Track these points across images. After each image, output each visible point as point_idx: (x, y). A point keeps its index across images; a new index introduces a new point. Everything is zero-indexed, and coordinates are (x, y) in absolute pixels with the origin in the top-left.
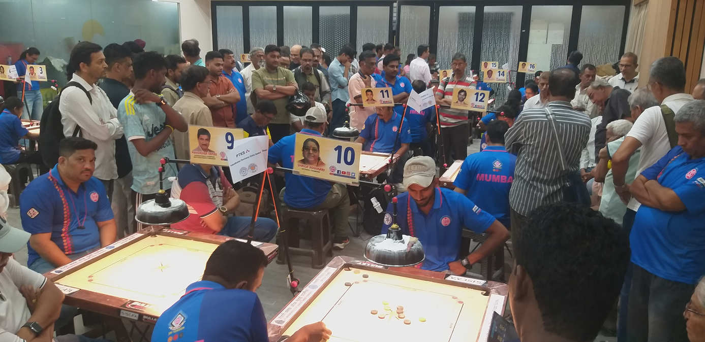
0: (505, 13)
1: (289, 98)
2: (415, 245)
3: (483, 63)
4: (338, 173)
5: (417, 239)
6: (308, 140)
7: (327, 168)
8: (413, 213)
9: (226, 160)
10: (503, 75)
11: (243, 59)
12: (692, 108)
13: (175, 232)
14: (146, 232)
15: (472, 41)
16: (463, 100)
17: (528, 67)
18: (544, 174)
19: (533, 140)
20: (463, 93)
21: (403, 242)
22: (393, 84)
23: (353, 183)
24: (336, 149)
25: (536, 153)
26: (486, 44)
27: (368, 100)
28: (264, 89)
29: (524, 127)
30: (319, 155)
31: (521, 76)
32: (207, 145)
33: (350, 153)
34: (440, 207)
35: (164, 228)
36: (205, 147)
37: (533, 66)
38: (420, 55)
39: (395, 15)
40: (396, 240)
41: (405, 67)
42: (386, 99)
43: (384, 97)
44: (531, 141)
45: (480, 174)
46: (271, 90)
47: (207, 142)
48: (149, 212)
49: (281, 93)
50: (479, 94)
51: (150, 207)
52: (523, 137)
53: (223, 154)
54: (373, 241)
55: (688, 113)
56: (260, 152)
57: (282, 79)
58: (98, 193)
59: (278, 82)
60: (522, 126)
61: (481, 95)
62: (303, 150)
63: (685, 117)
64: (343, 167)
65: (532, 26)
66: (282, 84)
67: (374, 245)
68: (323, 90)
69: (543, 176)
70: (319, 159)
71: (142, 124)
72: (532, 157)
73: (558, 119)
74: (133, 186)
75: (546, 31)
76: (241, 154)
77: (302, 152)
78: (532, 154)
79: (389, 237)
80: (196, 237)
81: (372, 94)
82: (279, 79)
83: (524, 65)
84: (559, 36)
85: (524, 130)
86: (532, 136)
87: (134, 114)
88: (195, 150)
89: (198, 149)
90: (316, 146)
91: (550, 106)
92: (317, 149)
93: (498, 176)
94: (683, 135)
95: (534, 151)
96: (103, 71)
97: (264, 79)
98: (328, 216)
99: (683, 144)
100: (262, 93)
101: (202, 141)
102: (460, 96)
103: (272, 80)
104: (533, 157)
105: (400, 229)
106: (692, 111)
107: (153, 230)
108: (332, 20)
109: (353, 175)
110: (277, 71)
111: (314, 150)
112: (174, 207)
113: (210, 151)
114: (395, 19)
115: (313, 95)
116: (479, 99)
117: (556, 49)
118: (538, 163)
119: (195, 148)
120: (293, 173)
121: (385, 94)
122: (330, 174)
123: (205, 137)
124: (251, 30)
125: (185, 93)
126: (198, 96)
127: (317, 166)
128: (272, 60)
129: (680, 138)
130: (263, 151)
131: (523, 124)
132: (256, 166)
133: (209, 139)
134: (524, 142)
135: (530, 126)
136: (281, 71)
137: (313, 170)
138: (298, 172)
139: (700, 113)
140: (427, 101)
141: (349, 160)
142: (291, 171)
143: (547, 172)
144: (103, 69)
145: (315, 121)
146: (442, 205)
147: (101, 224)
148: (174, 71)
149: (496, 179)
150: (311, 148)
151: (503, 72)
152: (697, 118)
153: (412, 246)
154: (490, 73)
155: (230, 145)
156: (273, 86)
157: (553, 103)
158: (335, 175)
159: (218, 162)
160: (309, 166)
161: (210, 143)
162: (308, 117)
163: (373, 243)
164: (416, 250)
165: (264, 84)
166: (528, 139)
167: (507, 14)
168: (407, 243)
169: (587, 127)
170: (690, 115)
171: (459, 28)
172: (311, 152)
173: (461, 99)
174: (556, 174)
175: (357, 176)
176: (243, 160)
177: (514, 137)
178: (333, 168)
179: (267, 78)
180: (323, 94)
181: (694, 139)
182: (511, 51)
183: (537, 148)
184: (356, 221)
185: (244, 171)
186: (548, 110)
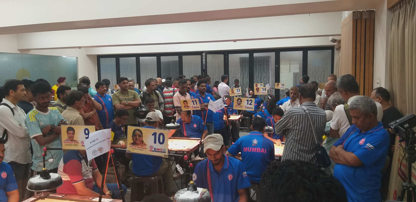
0: (265, 57)
1: (135, 108)
2: (205, 194)
3: (255, 84)
4: (155, 150)
5: (207, 190)
6: (136, 130)
7: (148, 147)
8: (211, 172)
9: (84, 146)
10: (265, 90)
11: (116, 88)
12: (358, 101)
13: (57, 196)
14: (38, 197)
15: (248, 73)
16: (240, 104)
17: (280, 86)
18: (306, 147)
19: (298, 126)
20: (239, 100)
21: (198, 193)
22: (204, 97)
23: (164, 156)
24: (153, 135)
25: (301, 134)
26: (256, 74)
27: (185, 107)
28: (120, 104)
29: (291, 118)
30: (142, 139)
31: (277, 91)
32: (73, 137)
33: (161, 136)
34: (227, 168)
35: (50, 194)
36: (71, 139)
37: (283, 85)
38: (223, 81)
39: (204, 60)
40: (193, 191)
41: (214, 88)
42: (195, 105)
43: (194, 104)
44: (297, 127)
45: (245, 148)
46: (125, 105)
47: (73, 135)
48: (35, 183)
49: (130, 106)
50: (249, 101)
51: (36, 180)
52: (291, 124)
53: (83, 142)
54: (179, 193)
55: (356, 104)
56: (105, 140)
57: (131, 97)
58: (6, 172)
59: (129, 100)
60: (290, 118)
61: (250, 101)
62: (133, 137)
63: (354, 106)
64: (158, 146)
65: (281, 63)
66: (131, 100)
67: (179, 196)
68: (160, 102)
69: (306, 148)
70: (143, 142)
71: (39, 126)
72: (297, 137)
73: (311, 112)
74: (32, 167)
75: (289, 65)
76: (93, 141)
77: (132, 138)
78: (298, 135)
79: (188, 190)
80: (70, 198)
81: (187, 103)
82: (129, 97)
83: (278, 85)
84: (297, 68)
85: (291, 120)
86: (297, 124)
87: (35, 121)
88: (65, 141)
89: (67, 140)
90: (140, 134)
91: (304, 105)
92: (141, 136)
93: (256, 148)
94: (355, 117)
95: (299, 133)
96: (23, 97)
97: (120, 98)
98: (162, 179)
99: (355, 122)
100: (119, 106)
101: (69, 135)
102: (238, 102)
103: (125, 98)
104: (299, 137)
105: (195, 184)
106: (358, 102)
107: (42, 195)
108: (168, 64)
109: (164, 150)
110: (128, 93)
111: (139, 136)
112: (52, 179)
113: (75, 141)
114: (204, 63)
115: (153, 105)
116: (249, 103)
117: (295, 75)
118: (302, 141)
119: (65, 140)
120: (127, 152)
121: (195, 103)
122: (150, 151)
123: (71, 132)
124: (120, 71)
125: (68, 108)
126: (76, 109)
127: (142, 146)
128: (124, 85)
129: (353, 119)
130: (107, 139)
131: (290, 116)
132: (103, 148)
133: (74, 133)
134: (292, 127)
135: (295, 118)
136: (130, 92)
137: (139, 149)
138: (130, 151)
139: (363, 103)
140: (219, 106)
141: (161, 141)
142: (125, 151)
143: (307, 145)
144: (23, 95)
145: (152, 120)
146: (228, 167)
147: (9, 193)
148: (63, 95)
149: (254, 150)
150: (138, 135)
151: (265, 88)
152: (361, 107)
153: (203, 194)
154: (258, 89)
155: (87, 136)
156: (126, 102)
157: (306, 103)
158: (153, 151)
159: (79, 148)
160: (137, 146)
161: (75, 136)
162: (148, 118)
163: (178, 194)
164: (205, 197)
165: (120, 101)
166: (295, 126)
167: (266, 57)
168: (200, 193)
169: (324, 116)
170: (357, 105)
171: (241, 66)
172: (138, 137)
173: (239, 104)
174: (313, 146)
175: (167, 151)
176: (94, 145)
177: (284, 125)
178: (151, 147)
179: (122, 97)
180: (160, 104)
181: (361, 119)
182: (270, 77)
183: (301, 131)
184: (181, 182)
185: (95, 153)
186: (304, 108)
